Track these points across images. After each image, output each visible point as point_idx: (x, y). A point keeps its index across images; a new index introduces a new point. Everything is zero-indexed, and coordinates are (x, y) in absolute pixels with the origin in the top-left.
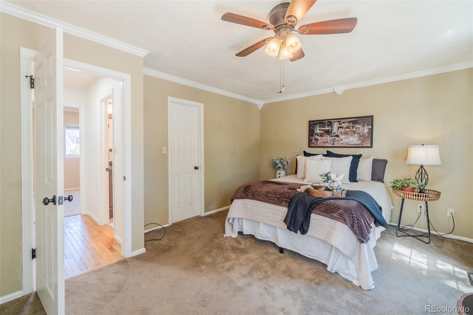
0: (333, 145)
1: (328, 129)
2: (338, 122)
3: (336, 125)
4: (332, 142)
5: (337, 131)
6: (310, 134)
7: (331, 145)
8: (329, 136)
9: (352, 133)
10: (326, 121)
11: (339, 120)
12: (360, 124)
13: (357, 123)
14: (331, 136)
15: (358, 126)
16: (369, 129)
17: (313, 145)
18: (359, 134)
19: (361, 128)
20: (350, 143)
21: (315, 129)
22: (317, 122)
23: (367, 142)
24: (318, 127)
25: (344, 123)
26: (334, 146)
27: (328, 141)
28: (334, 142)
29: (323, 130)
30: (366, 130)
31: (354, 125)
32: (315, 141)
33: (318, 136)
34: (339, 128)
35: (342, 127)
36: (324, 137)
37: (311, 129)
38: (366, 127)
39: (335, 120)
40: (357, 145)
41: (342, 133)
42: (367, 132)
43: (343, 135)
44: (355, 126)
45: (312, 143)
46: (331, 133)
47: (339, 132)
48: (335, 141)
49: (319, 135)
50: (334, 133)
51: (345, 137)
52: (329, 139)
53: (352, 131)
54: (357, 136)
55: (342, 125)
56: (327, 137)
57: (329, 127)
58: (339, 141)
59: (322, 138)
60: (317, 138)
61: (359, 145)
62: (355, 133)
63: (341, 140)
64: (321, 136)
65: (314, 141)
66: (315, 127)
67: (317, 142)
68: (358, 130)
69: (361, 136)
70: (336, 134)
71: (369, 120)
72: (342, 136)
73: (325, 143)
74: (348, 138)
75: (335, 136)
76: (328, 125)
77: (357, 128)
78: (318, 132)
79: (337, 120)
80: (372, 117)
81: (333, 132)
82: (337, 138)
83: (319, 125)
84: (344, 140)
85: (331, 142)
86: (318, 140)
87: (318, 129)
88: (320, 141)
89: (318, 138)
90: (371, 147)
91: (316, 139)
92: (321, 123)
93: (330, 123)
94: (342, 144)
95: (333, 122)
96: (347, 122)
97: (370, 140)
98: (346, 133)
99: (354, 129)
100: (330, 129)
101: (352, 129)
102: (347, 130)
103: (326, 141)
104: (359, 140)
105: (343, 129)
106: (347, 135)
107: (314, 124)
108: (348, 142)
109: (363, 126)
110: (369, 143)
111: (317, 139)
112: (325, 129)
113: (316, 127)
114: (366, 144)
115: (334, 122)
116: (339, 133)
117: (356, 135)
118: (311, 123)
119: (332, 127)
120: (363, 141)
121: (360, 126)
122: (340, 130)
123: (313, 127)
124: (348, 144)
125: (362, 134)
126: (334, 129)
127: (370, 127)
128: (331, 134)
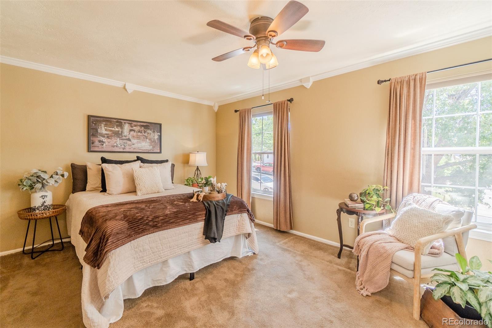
0: (123, 149)
1: (117, 129)
2: (129, 123)
3: (127, 127)
4: (123, 147)
5: (128, 134)
6: (91, 134)
7: (122, 150)
8: (119, 139)
9: (144, 138)
10: (114, 120)
11: (130, 122)
12: (151, 130)
13: (149, 129)
14: (121, 139)
15: (149, 131)
16: (158, 135)
17: (96, 149)
18: (150, 139)
19: (152, 134)
20: (142, 149)
21: (99, 127)
22: (102, 119)
23: (157, 148)
24: (103, 125)
25: (135, 126)
26: (124, 151)
27: (117, 144)
28: (125, 146)
29: (111, 131)
30: (156, 137)
31: (145, 130)
32: (100, 144)
33: (104, 137)
34: (131, 130)
35: (134, 131)
36: (113, 140)
37: (92, 127)
38: (156, 133)
39: (125, 121)
40: (148, 150)
41: (133, 137)
42: (157, 139)
43: (135, 139)
44: (147, 131)
45: (95, 147)
46: (122, 135)
47: (131, 135)
48: (127, 146)
49: (106, 136)
50: (126, 136)
51: (137, 142)
52: (119, 142)
53: (144, 135)
54: (149, 142)
55: (134, 128)
56: (116, 139)
57: (119, 128)
58: (131, 146)
59: (109, 140)
60: (102, 140)
61: (150, 150)
62: (147, 138)
63: (133, 144)
64: (108, 137)
65: (97, 143)
66: (98, 125)
67: (103, 145)
68: (150, 135)
69: (152, 141)
70: (127, 138)
71: (158, 127)
72: (134, 141)
73: (114, 146)
74: (140, 143)
75: (126, 139)
76: (117, 126)
77: (149, 133)
78: (104, 132)
79: (128, 122)
80: (160, 125)
81: (123, 135)
82: (129, 142)
83: (104, 123)
84: (136, 145)
85: (121, 145)
86: (104, 143)
87: (103, 128)
88: (107, 143)
89: (104, 140)
90: (160, 152)
91: (100, 141)
92: (108, 121)
93: (119, 122)
94: (134, 149)
95: (123, 123)
96: (139, 126)
97: (159, 146)
98: (138, 138)
99: (146, 134)
100: (120, 130)
101: (144, 134)
102: (139, 134)
103: (115, 144)
104: (150, 146)
105: (135, 132)
106: (139, 139)
107: (97, 121)
108: (141, 146)
109: (154, 132)
110: (159, 148)
111: (102, 142)
112: (113, 129)
113: (101, 125)
114: (156, 150)
115: (125, 123)
116: (130, 137)
117: (148, 140)
118: (92, 118)
119: (122, 128)
120: (154, 147)
121: (151, 132)
122: (132, 133)
123: (95, 124)
124: (140, 150)
125: (153, 140)
126: (125, 131)
127: (159, 134)
128: (122, 137)
